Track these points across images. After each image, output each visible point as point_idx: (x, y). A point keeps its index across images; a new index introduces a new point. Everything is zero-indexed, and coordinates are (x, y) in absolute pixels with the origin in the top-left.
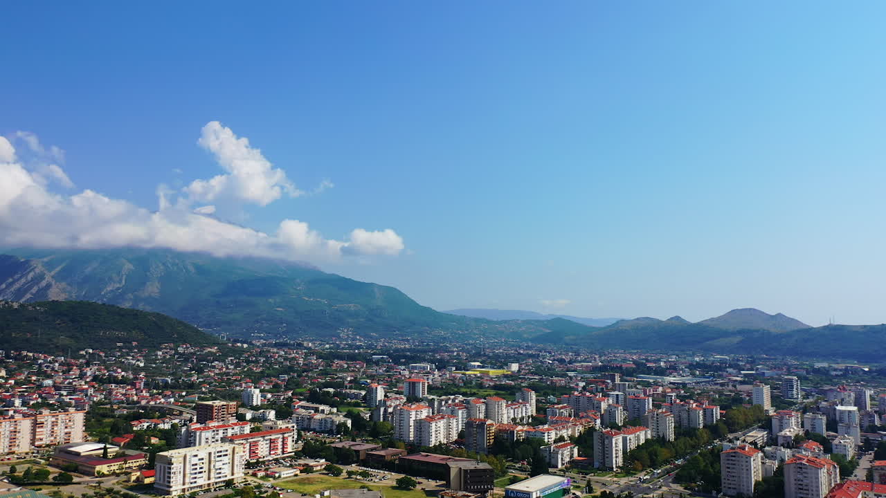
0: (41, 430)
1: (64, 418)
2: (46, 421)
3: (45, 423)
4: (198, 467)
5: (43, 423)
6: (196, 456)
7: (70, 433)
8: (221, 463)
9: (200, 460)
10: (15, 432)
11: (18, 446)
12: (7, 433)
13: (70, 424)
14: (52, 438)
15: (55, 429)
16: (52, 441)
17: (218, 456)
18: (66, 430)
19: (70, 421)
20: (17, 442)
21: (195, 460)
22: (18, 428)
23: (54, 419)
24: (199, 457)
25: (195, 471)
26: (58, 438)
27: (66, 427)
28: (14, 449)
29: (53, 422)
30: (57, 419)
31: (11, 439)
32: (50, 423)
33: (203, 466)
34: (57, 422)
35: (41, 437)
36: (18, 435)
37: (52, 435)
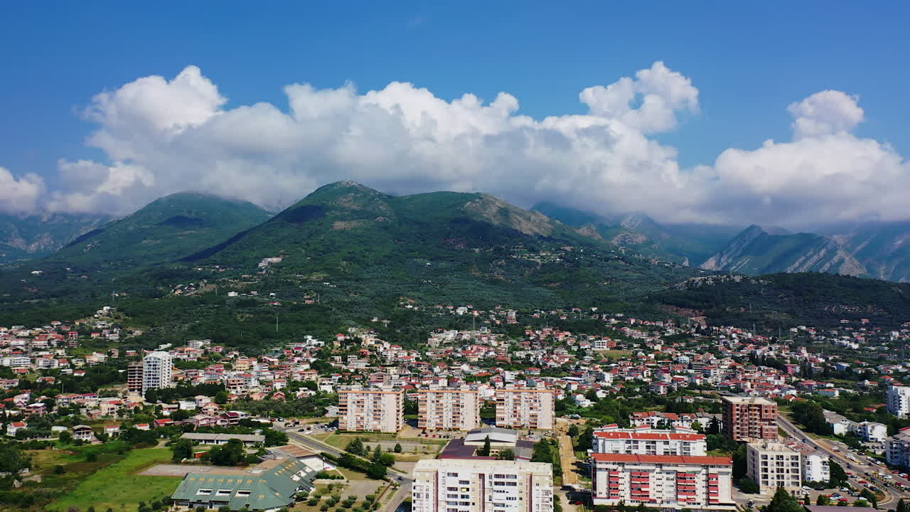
0: (502, 407)
1: (527, 397)
2: (508, 397)
3: (506, 400)
4: (459, 493)
5: (503, 400)
6: (456, 475)
7: (536, 416)
8: (503, 496)
9: (461, 482)
10: (458, 405)
11: (462, 422)
12: (450, 406)
13: (535, 405)
14: (515, 419)
15: (518, 408)
16: (515, 423)
17: (496, 483)
18: (532, 412)
19: (536, 401)
20: (461, 417)
21: (453, 482)
22: (461, 402)
23: (515, 397)
24: (461, 477)
25: (454, 500)
26: (522, 420)
27: (531, 409)
28: (459, 425)
29: (515, 400)
30: (520, 397)
31: (454, 413)
32: (511, 401)
33: (467, 493)
34: (520, 400)
35: (502, 415)
36: (461, 409)
37: (515, 416)
